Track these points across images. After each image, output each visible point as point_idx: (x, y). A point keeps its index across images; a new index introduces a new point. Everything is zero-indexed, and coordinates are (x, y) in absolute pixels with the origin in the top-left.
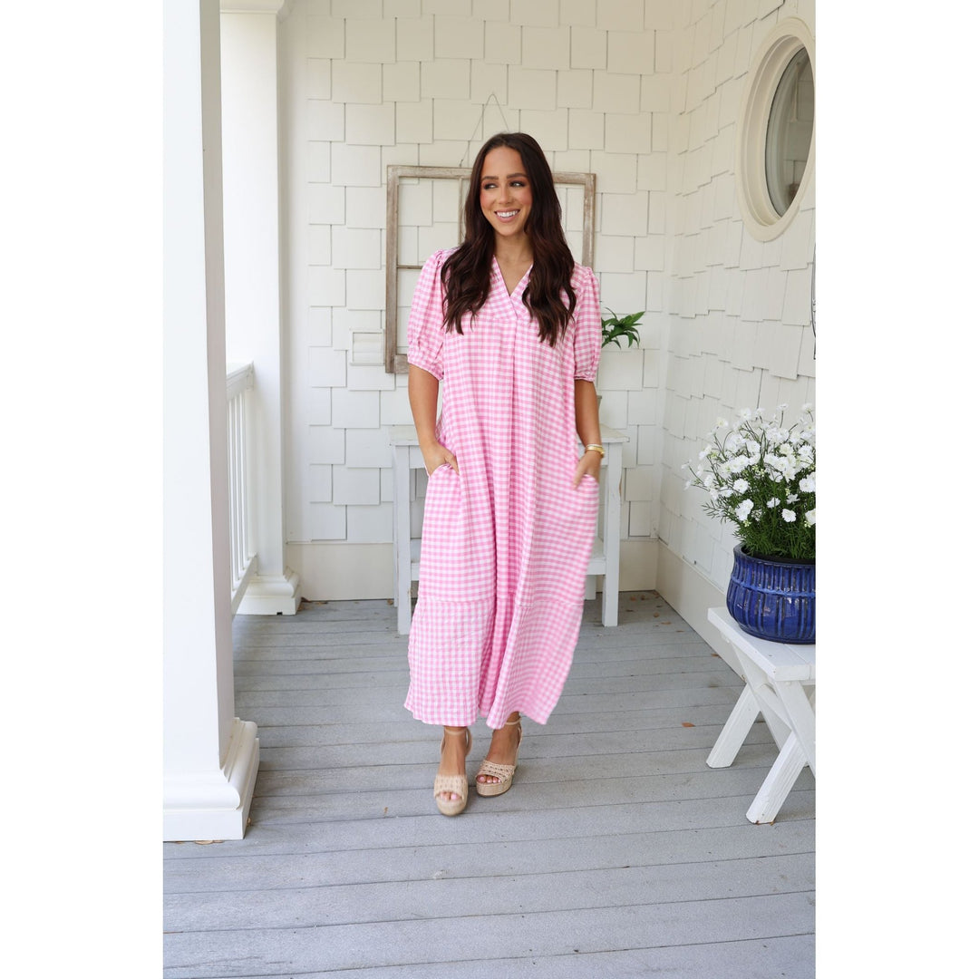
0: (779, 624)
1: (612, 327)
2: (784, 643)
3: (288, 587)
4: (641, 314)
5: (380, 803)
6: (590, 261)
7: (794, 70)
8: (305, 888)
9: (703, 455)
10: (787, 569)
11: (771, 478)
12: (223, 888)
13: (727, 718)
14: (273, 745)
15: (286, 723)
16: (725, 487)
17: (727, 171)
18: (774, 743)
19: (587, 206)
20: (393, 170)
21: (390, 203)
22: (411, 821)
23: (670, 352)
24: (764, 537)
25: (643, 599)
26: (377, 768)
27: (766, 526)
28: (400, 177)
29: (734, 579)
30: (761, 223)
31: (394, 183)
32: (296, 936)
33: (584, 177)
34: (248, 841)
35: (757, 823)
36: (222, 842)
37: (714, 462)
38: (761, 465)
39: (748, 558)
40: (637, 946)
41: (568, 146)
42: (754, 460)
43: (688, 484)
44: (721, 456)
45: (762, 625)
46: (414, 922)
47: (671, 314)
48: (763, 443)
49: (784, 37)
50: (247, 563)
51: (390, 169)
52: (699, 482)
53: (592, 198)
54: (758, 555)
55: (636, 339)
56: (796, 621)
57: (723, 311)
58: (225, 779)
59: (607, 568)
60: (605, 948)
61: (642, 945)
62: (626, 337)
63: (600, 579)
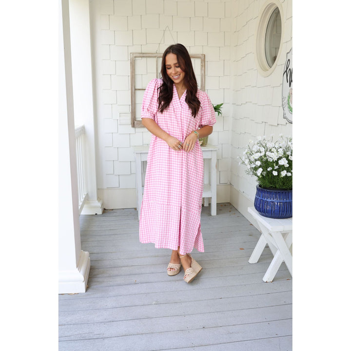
0: (273, 212)
3: (99, 204)
4: (222, 104)
5: (134, 279)
6: (204, 85)
7: (274, 15)
8: (108, 309)
9: (244, 153)
10: (275, 192)
11: (269, 160)
12: (79, 310)
13: (255, 246)
14: (95, 260)
16: (253, 164)
17: (252, 52)
18: (272, 254)
19: (202, 66)
20: (132, 55)
21: (132, 67)
22: (145, 284)
23: (233, 117)
24: (267, 181)
25: (225, 205)
26: (132, 267)
27: (267, 177)
28: (135, 57)
29: (257, 196)
30: (264, 71)
31: (133, 59)
32: (105, 325)
33: (200, 55)
34: (87, 293)
35: (266, 282)
36: (78, 294)
37: (249, 155)
38: (265, 155)
39: (261, 189)
40: (225, 325)
41: (195, 44)
42: (262, 154)
43: (240, 163)
44: (251, 153)
45: (267, 212)
46: (147, 319)
47: (233, 104)
48: (266, 148)
49: (271, 3)
50: (84, 196)
52: (243, 163)
53: (204, 63)
54: (265, 188)
55: (220, 113)
56: (279, 211)
57: (251, 102)
58: (78, 272)
59: (213, 195)
60: (214, 326)
61: (227, 325)
62: (217, 112)
63: (210, 199)
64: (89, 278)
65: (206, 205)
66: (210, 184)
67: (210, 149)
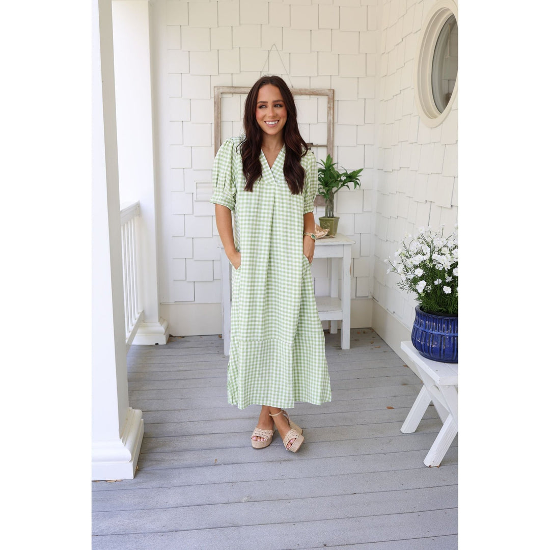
0: (442, 351)
1: (345, 178)
2: (445, 362)
3: (161, 328)
4: (361, 170)
5: (213, 456)
6: (332, 140)
7: (448, 27)
8: (169, 508)
9: (397, 254)
10: (446, 320)
11: (436, 267)
12: (121, 509)
13: (413, 403)
14: (152, 422)
15: (159, 409)
16: (410, 273)
17: (410, 87)
18: (440, 418)
19: (329, 108)
20: (217, 89)
21: (216, 108)
22: (230, 467)
23: (378, 191)
24: (433, 302)
25: (364, 333)
26: (211, 435)
27: (434, 295)
28: (222, 93)
29: (416, 325)
30: (429, 117)
31: (218, 96)
32: (162, 537)
33: (327, 91)
34: (137, 480)
35: (430, 467)
36: (122, 481)
37: (403, 258)
38: (431, 260)
39: (424, 313)
40: (360, 542)
41: (318, 74)
42: (427, 257)
43: (388, 271)
44: (407, 254)
45: (432, 353)
46: (232, 528)
47: (379, 169)
48: (432, 246)
49: (441, 9)
50: (137, 316)
51: (216, 89)
52: (395, 269)
53: (332, 104)
54: (429, 312)
55: (358, 184)
56: (452, 350)
57: (408, 168)
58: (123, 445)
59: (344, 316)
60: (341, 543)
61: (363, 541)
62: (353, 183)
63: (340, 322)
64: (141, 453)
65: (333, 331)
66: (340, 298)
67: (341, 243)
